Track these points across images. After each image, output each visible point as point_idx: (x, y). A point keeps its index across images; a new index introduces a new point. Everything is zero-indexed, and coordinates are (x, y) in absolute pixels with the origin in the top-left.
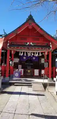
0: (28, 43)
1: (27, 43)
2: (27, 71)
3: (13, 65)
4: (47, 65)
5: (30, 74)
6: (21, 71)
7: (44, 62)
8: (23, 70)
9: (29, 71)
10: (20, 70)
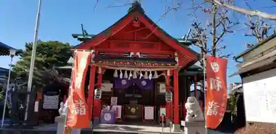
0: (132, 54)
1: (129, 54)
2: (130, 110)
3: (100, 97)
4: (172, 97)
5: (134, 117)
6: (117, 109)
7: (164, 91)
8: (120, 107)
9: (133, 110)
10: (115, 107)
